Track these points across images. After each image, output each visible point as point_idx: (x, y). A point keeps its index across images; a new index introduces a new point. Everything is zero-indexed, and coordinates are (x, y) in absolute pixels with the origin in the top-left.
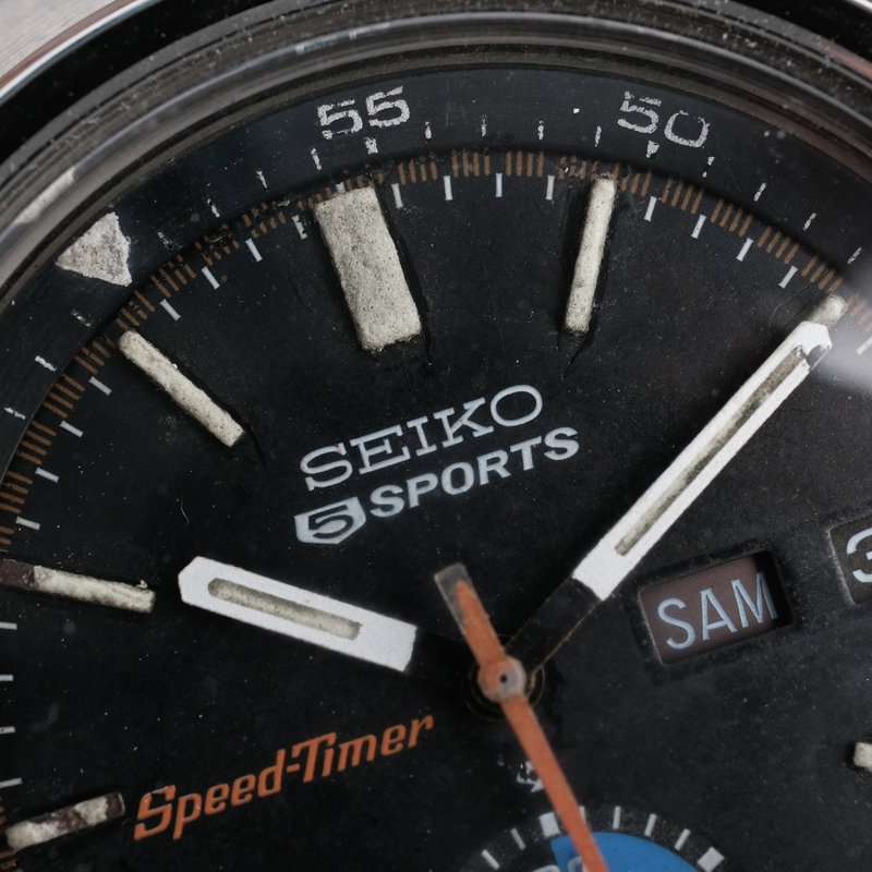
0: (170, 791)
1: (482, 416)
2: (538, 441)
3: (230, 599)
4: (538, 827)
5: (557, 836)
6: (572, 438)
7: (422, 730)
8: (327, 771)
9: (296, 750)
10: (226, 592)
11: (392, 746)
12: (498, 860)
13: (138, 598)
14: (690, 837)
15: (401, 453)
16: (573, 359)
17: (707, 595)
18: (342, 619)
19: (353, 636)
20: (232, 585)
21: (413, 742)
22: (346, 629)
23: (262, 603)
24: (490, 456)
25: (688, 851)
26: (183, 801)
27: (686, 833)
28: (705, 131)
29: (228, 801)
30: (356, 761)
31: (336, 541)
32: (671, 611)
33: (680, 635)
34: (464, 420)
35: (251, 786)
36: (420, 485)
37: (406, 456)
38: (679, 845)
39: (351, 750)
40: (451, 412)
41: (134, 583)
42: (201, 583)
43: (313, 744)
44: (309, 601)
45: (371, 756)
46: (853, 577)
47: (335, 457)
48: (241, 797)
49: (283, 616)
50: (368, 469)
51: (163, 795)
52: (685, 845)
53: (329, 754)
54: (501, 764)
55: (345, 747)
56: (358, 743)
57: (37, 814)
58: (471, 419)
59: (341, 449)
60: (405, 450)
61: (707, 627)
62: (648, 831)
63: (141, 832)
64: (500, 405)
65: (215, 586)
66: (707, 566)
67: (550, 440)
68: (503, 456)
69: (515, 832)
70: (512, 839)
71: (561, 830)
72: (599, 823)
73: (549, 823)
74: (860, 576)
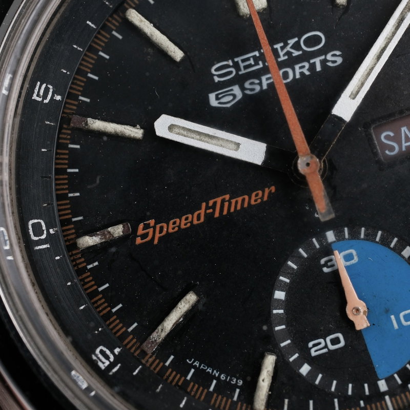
0: (152, 222)
1: (297, 46)
2: (323, 57)
3: (178, 134)
4: (325, 237)
5: (334, 242)
6: (339, 56)
7: (270, 193)
8: (225, 212)
9: (211, 203)
10: (177, 130)
11: (256, 201)
12: (306, 253)
13: (136, 132)
14: (397, 241)
15: (259, 64)
16: (339, 19)
17: (404, 129)
18: (231, 141)
19: (237, 149)
20: (179, 127)
21: (265, 199)
22: (233, 146)
23: (193, 135)
24: (300, 65)
25: (397, 248)
26: (158, 226)
27: (396, 239)
29: (179, 227)
30: (239, 207)
31: (228, 105)
32: (387, 137)
33: (392, 149)
34: (288, 48)
35: (190, 219)
36: (267, 79)
37: (261, 65)
38: (392, 245)
39: (237, 202)
40: (282, 44)
41: (134, 126)
42: (164, 126)
43: (219, 200)
44: (215, 134)
45: (246, 205)
47: (228, 66)
48: (185, 224)
49: (203, 141)
50: (243, 72)
51: (149, 224)
52: (395, 245)
53: (226, 204)
54: (307, 208)
55: (233, 201)
56: (240, 199)
57: (91, 232)
58: (291, 47)
59: (230, 63)
60: (260, 63)
61: (404, 145)
62: (378, 239)
63: (139, 241)
65: (171, 128)
66: (404, 115)
68: (307, 65)
69: (314, 240)
70: (313, 243)
71: (336, 239)
72: (354, 235)
73: (330, 236)
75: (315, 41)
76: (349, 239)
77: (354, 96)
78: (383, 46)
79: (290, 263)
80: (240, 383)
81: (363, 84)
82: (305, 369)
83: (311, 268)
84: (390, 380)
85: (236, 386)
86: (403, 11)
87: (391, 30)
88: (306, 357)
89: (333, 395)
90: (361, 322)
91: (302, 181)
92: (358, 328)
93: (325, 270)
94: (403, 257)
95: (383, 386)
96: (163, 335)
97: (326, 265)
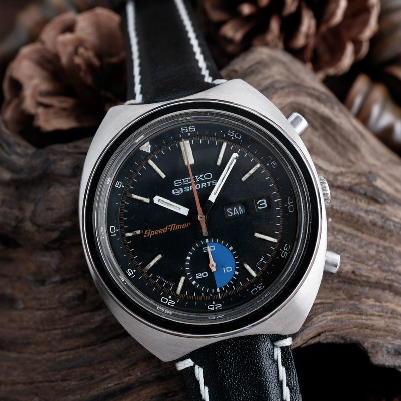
0: (150, 230)
1: (203, 177)
2: (211, 182)
3: (161, 203)
4: (205, 241)
7: (189, 225)
8: (174, 229)
9: (169, 226)
10: (161, 201)
11: (184, 227)
12: (198, 245)
13: (148, 201)
15: (189, 182)
17: (235, 208)
18: (178, 207)
19: (180, 210)
21: (187, 226)
23: (166, 204)
24: (203, 184)
25: (228, 247)
26: (152, 232)
27: (228, 244)
28: (241, 137)
29: (158, 233)
30: (178, 228)
31: (178, 195)
32: (229, 210)
33: (230, 214)
34: (200, 178)
35: (162, 231)
38: (226, 245)
40: (198, 176)
41: (147, 198)
42: (157, 200)
43: (172, 225)
44: (173, 204)
45: (181, 228)
47: (180, 182)
49: (169, 206)
50: (184, 184)
53: (174, 227)
55: (177, 226)
56: (179, 226)
57: (130, 232)
59: (180, 181)
61: (234, 213)
62: (222, 243)
63: (145, 236)
64: (206, 176)
65: (159, 200)
66: (235, 204)
67: (213, 182)
68: (205, 184)
70: (201, 242)
71: (209, 242)
72: (215, 241)
73: (207, 240)
74: (259, 207)
75: (209, 176)
76: (213, 242)
79: (193, 248)
80: (173, 285)
82: (194, 282)
83: (200, 250)
84: (221, 289)
85: (171, 286)
88: (195, 279)
89: (202, 292)
90: (213, 269)
91: (199, 222)
92: (212, 271)
93: (204, 251)
94: (229, 250)
95: (218, 290)
96: (150, 267)
97: (204, 250)
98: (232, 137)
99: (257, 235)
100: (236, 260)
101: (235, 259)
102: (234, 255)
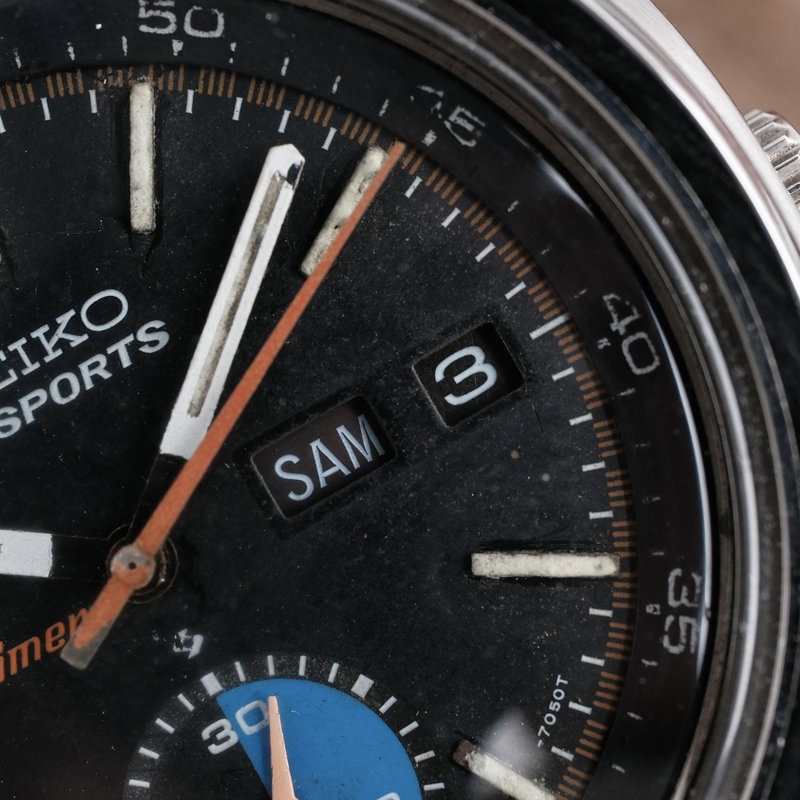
1: (75, 326)
2: (130, 338)
4: (201, 688)
5: (221, 692)
6: (161, 329)
11: (54, 644)
12: (171, 725)
14: (339, 669)
15: (9, 376)
16: (148, 256)
17: (316, 445)
24: (90, 362)
25: (341, 682)
27: (335, 667)
28: (221, 20)
30: (25, 663)
32: (287, 467)
33: (300, 487)
34: (60, 334)
36: (32, 402)
37: (14, 377)
38: (331, 678)
39: (19, 654)
40: (46, 328)
45: (38, 656)
46: (446, 402)
52: (337, 676)
54: (157, 639)
55: (12, 653)
56: (24, 647)
58: (65, 331)
60: (12, 372)
61: (322, 475)
62: (302, 672)
64: (89, 312)
66: (308, 422)
67: (142, 336)
68: (102, 359)
69: (181, 697)
70: (180, 704)
71: (223, 686)
72: (256, 673)
73: (211, 683)
74: (452, 400)
75: (112, 306)
76: (247, 682)
77: (195, 410)
78: (233, 300)
79: (143, 751)
81: (208, 383)
83: (187, 747)
86: (256, 226)
87: (241, 266)
93: (214, 749)
94: (356, 697)
97: (213, 739)
98: (169, 38)
99: (490, 565)
100: (413, 744)
101: (404, 740)
102: (394, 720)
